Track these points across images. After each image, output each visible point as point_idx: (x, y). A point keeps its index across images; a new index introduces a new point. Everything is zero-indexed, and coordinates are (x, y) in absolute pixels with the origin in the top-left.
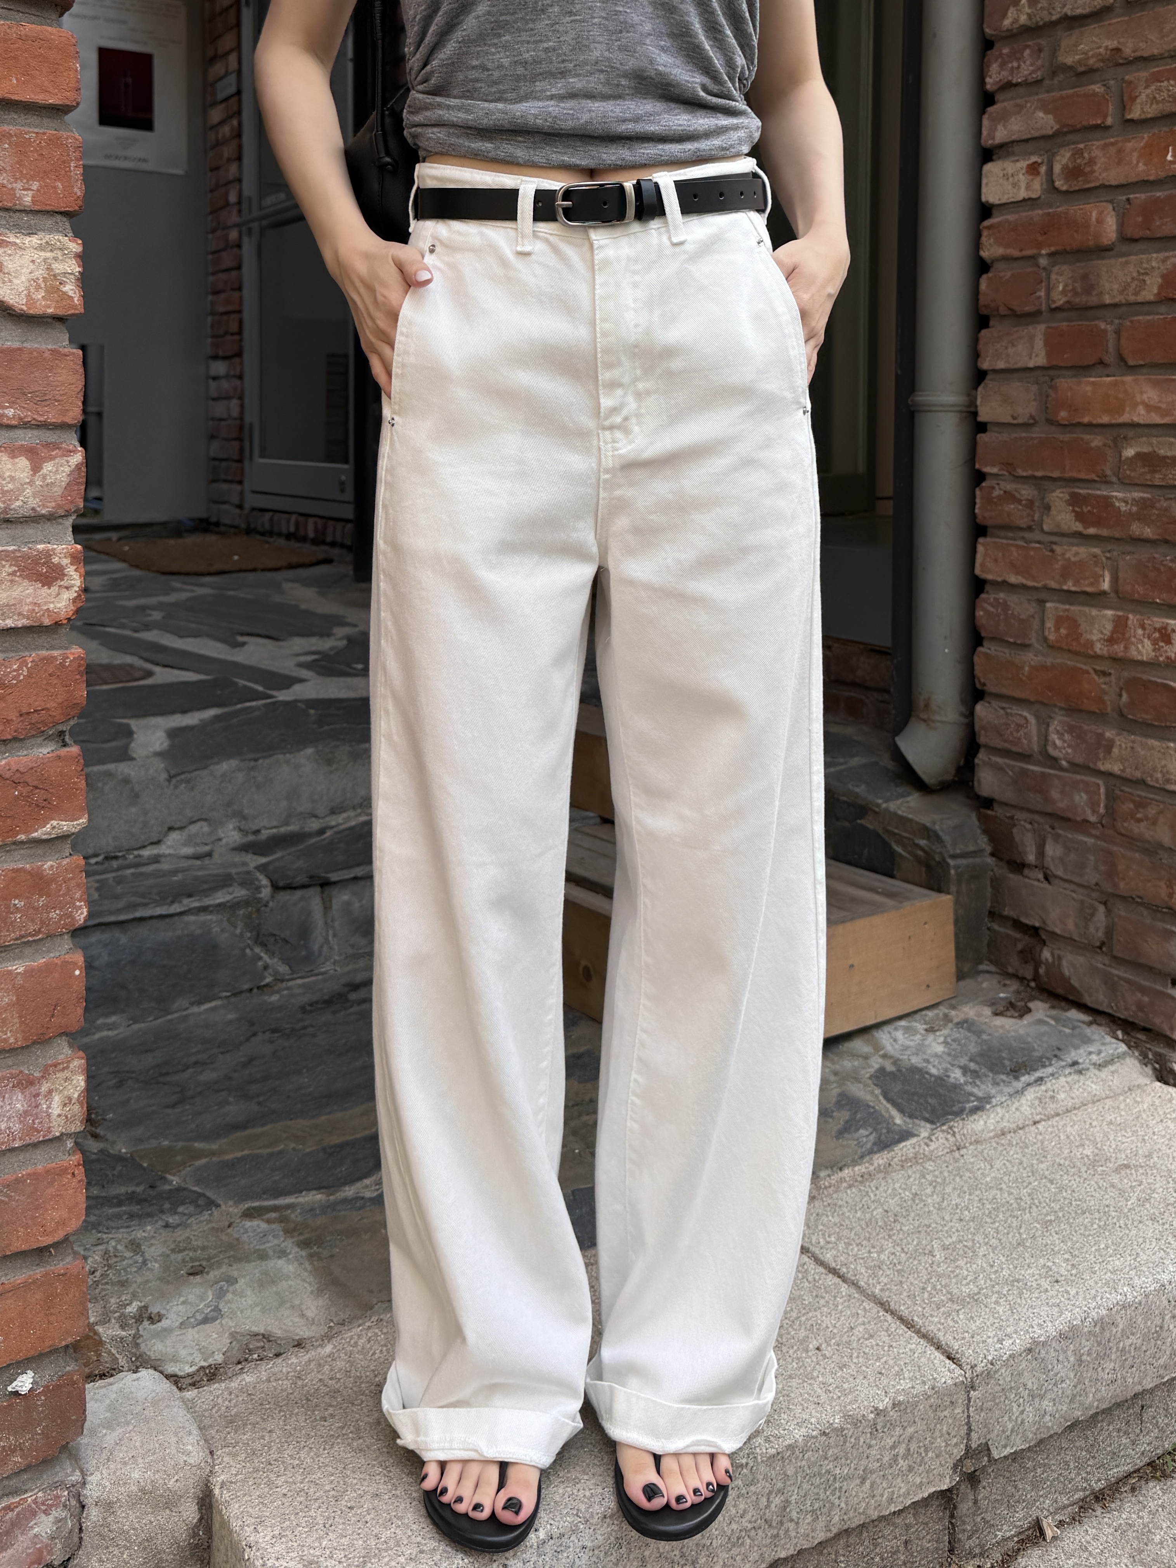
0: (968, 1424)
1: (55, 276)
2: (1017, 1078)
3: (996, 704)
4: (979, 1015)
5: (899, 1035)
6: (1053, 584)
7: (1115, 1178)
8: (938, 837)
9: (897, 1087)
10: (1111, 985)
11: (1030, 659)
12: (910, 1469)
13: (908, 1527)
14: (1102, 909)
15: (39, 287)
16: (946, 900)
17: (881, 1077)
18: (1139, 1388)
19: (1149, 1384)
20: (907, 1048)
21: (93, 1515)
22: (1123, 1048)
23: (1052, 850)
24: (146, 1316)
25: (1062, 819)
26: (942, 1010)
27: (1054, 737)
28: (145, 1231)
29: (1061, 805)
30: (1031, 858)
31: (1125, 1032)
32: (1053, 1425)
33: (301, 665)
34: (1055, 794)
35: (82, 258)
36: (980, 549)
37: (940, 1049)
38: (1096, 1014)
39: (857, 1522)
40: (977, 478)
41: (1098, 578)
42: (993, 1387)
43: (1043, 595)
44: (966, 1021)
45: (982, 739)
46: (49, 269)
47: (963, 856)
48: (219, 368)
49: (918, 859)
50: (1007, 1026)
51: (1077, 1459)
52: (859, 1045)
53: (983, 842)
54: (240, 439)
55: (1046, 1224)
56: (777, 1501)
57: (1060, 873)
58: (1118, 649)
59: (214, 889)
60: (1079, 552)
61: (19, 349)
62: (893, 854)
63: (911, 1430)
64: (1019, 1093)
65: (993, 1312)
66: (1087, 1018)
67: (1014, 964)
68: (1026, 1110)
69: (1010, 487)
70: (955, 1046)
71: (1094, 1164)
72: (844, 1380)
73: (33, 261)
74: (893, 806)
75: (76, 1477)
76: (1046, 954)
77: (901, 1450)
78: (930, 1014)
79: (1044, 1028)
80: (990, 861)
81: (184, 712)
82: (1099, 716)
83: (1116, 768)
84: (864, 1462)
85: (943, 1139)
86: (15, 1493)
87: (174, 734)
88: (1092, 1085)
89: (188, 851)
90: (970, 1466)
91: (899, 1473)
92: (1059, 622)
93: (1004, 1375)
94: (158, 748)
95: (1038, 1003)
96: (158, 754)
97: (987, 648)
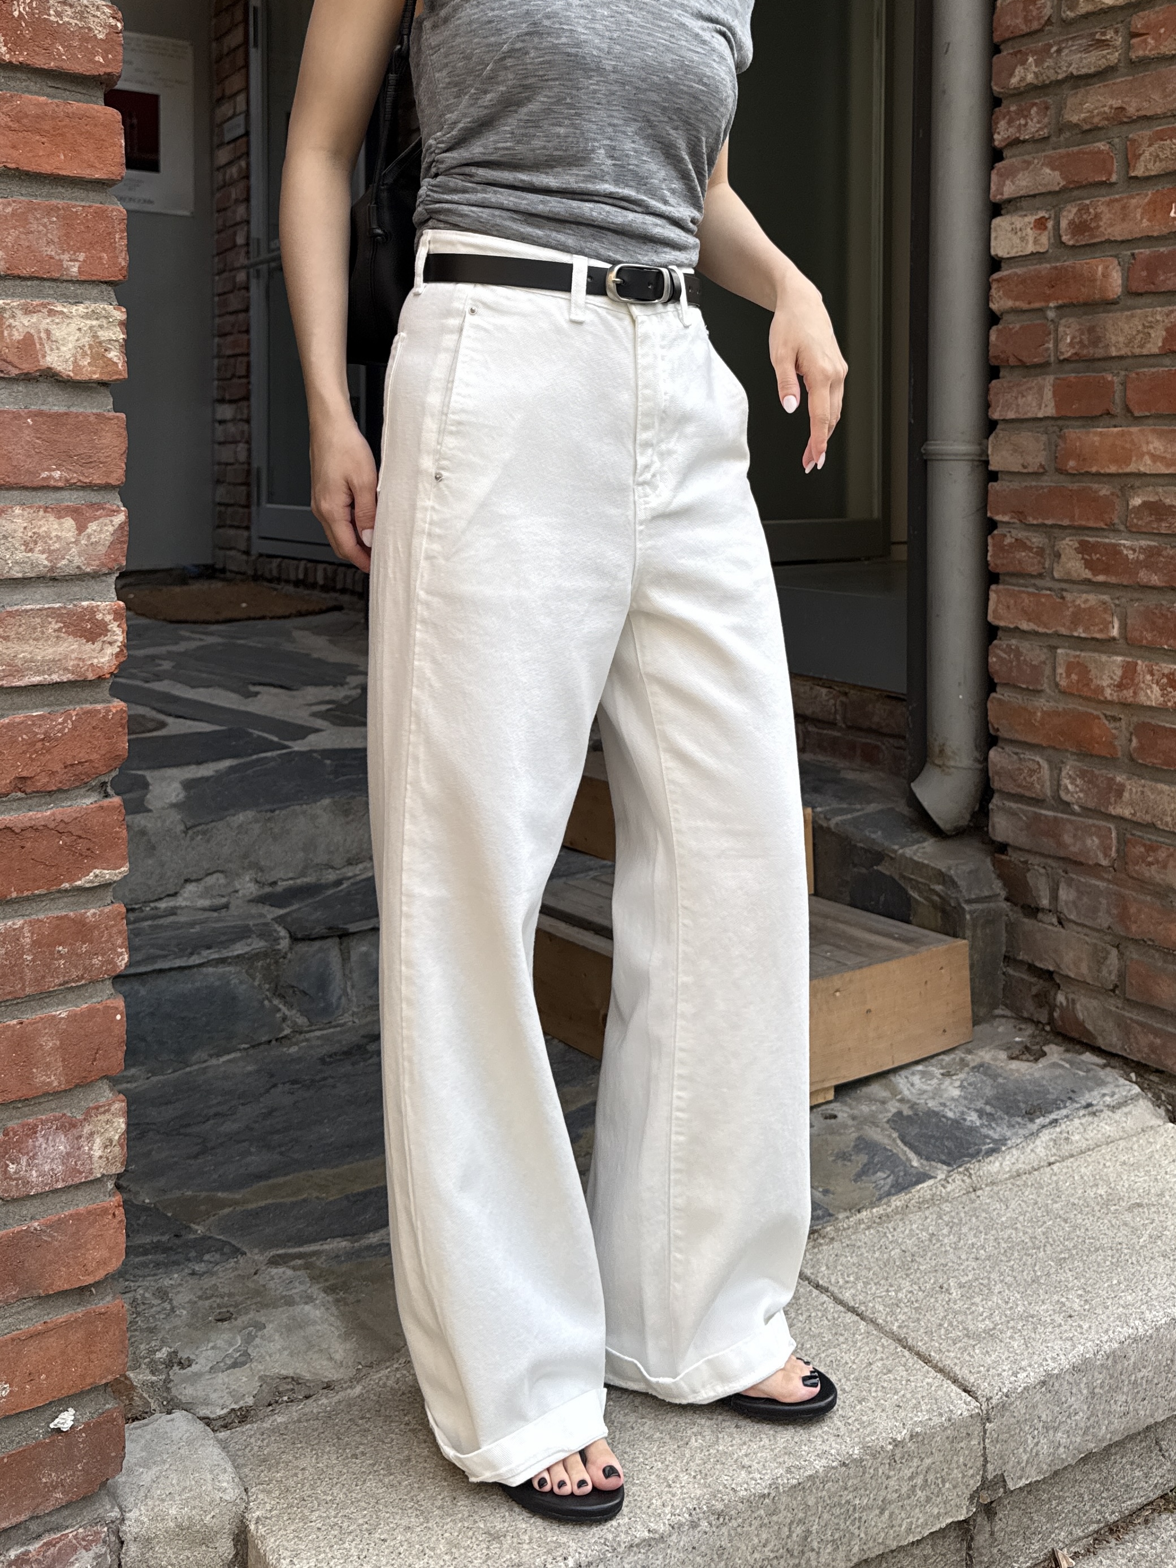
0: (984, 1455)
1: (100, 343)
2: (1032, 1120)
3: (1008, 749)
4: (995, 1059)
5: (916, 1079)
6: (1063, 631)
7: (1128, 1217)
8: (954, 884)
9: (914, 1131)
10: (1124, 1027)
11: (1042, 704)
12: (928, 1500)
13: (926, 1558)
14: (1114, 952)
15: (84, 355)
16: (962, 944)
17: (898, 1121)
18: (1151, 1421)
19: (1160, 1417)
20: (925, 1092)
21: (132, 1550)
22: (1136, 1089)
23: (1065, 894)
24: (176, 1362)
25: (1075, 863)
26: (959, 1054)
27: (1066, 782)
28: (171, 1280)
29: (1072, 849)
30: (1045, 902)
31: (1138, 1075)
32: (1067, 1457)
33: (314, 715)
34: (1067, 839)
35: (127, 326)
36: (993, 596)
37: (956, 1093)
38: (1110, 1057)
39: (877, 1551)
40: (990, 526)
41: (1107, 625)
42: (1007, 1419)
43: (1054, 642)
44: (981, 1065)
45: (996, 785)
46: (95, 336)
47: (977, 901)
48: (226, 411)
49: (934, 905)
50: (1022, 1068)
51: (1091, 1492)
52: (875, 1089)
53: (998, 887)
54: (247, 484)
55: (1060, 1262)
56: (799, 1530)
57: (1072, 917)
58: (1128, 694)
59: (232, 941)
60: (1090, 599)
61: (66, 414)
62: (909, 898)
63: (928, 1461)
64: (1035, 1134)
65: (1008, 1347)
66: (1101, 1061)
67: (1029, 1007)
68: (1041, 1151)
69: (1021, 535)
70: (971, 1089)
71: (1107, 1203)
72: (863, 1413)
73: (79, 329)
74: (908, 852)
75: (114, 1514)
76: (1061, 998)
77: (919, 1480)
78: (947, 1058)
79: (1058, 1072)
80: (1005, 905)
81: (199, 763)
82: (1110, 761)
83: (1127, 812)
84: (883, 1493)
85: (957, 1183)
86: (57, 1529)
87: (188, 785)
88: (1106, 1126)
89: (206, 903)
90: (986, 1498)
91: (919, 1504)
92: (1070, 667)
93: (1019, 1407)
94: (174, 800)
95: (1053, 1047)
96: (173, 806)
97: (1000, 694)
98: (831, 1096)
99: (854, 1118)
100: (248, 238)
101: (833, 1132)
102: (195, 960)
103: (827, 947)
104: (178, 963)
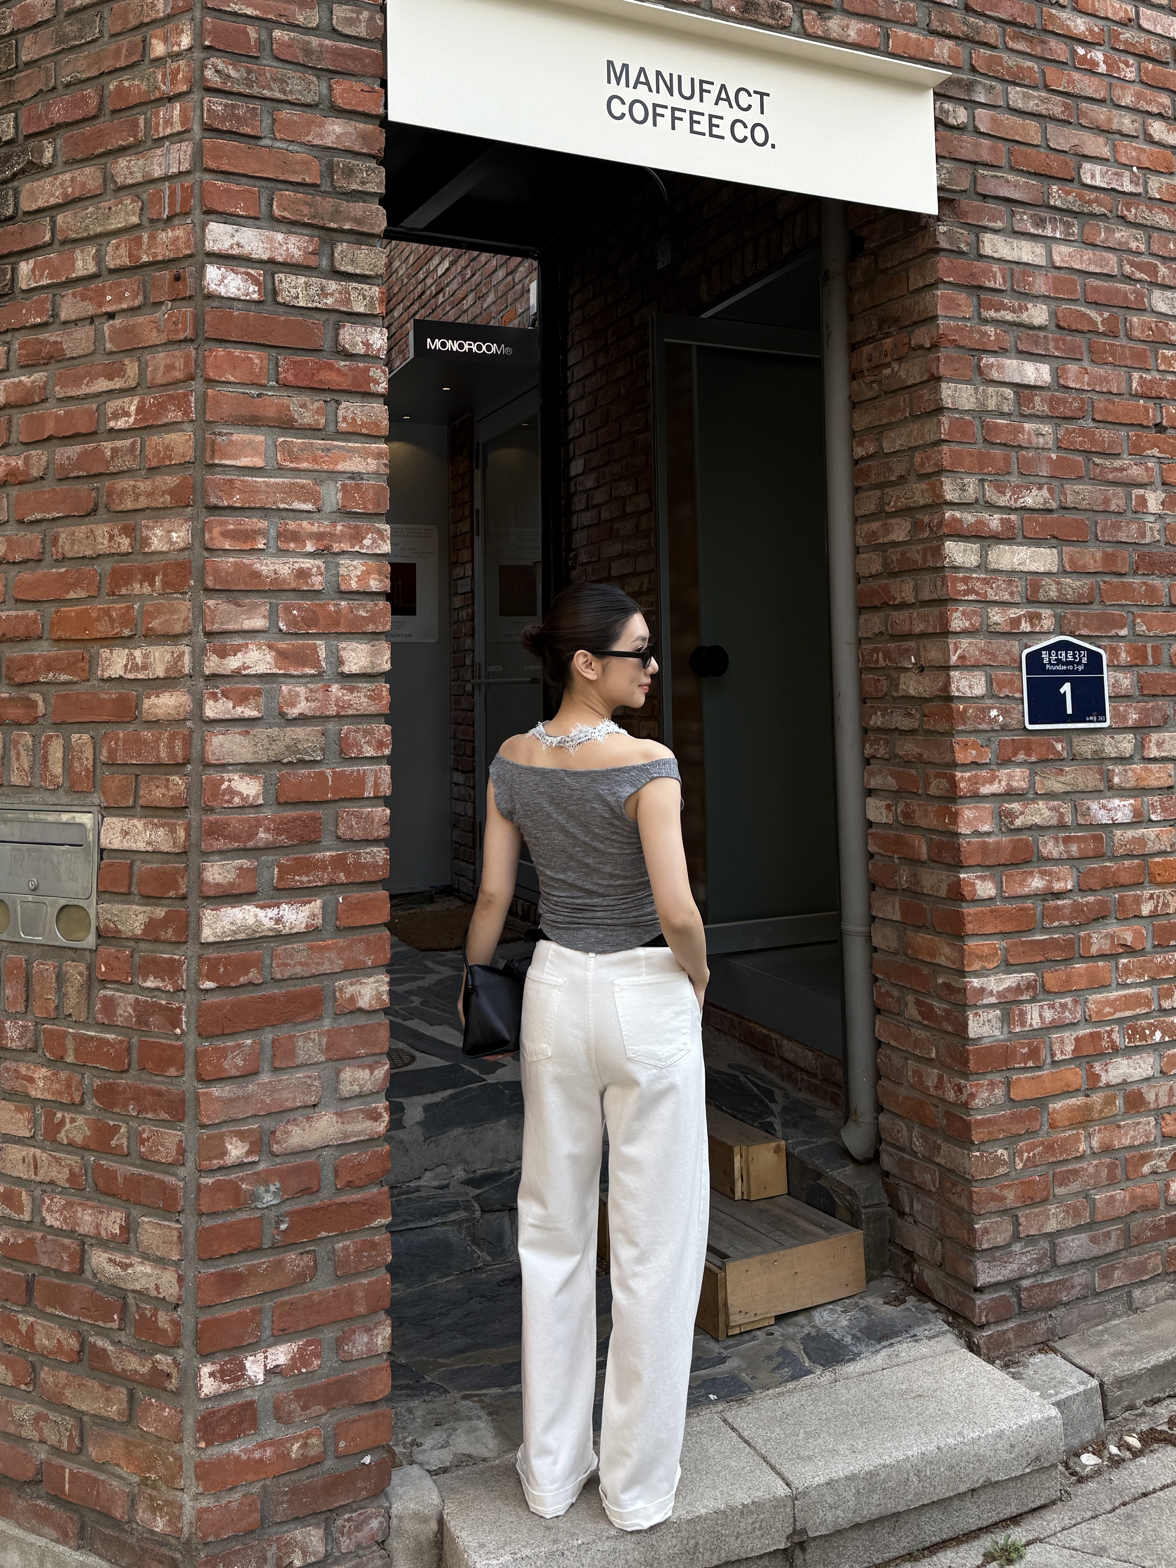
0: (794, 1517)
1: (380, 993)
2: (880, 1343)
3: (889, 1115)
4: (875, 1303)
5: (825, 1314)
6: (911, 1050)
7: (911, 1402)
8: (857, 1195)
9: (813, 1345)
10: (946, 1289)
11: (903, 1092)
12: (762, 1536)
14: (940, 1243)
15: (373, 999)
16: (859, 1232)
17: (807, 1338)
18: (895, 1510)
19: (901, 1508)
20: (828, 1321)
21: (394, 1521)
22: (948, 1328)
23: (917, 1206)
24: (414, 1444)
25: (920, 1188)
26: (856, 1299)
27: (915, 1139)
28: (414, 1403)
29: (918, 1179)
30: (907, 1210)
32: (843, 1524)
34: (916, 1173)
35: (390, 983)
36: (877, 1022)
37: (845, 1323)
38: (941, 1307)
39: (734, 1558)
40: (875, 979)
41: (929, 1052)
42: (807, 1500)
43: (907, 1055)
44: (866, 1307)
45: (883, 1136)
46: (378, 990)
47: (870, 1206)
48: (459, 778)
49: (847, 1208)
50: (889, 1310)
51: (864, 1546)
52: (801, 1319)
53: (884, 1198)
55: (862, 1424)
57: (920, 1220)
58: (940, 1093)
59: (450, 1212)
60: (922, 1034)
62: (834, 1202)
63: (762, 1516)
64: (878, 1351)
65: (816, 1464)
66: (933, 1308)
67: (901, 1272)
68: (879, 1361)
69: (888, 988)
70: (855, 1322)
71: (903, 1394)
72: (732, 1490)
73: (373, 988)
74: (834, 1173)
75: (387, 1504)
76: (916, 1268)
77: (757, 1525)
78: (847, 1301)
79: (907, 1313)
80: (888, 1209)
81: (433, 1092)
82: (934, 1130)
83: (943, 1162)
84: (737, 1529)
85: (828, 1376)
86: (363, 1508)
87: (427, 1108)
88: (923, 1348)
89: (436, 1183)
90: (796, 1539)
91: (757, 1537)
92: (915, 1072)
93: (814, 1495)
94: (418, 1119)
95: (912, 1297)
96: (418, 1123)
97: (883, 1082)
98: (772, 1322)
99: (783, 1335)
101: (767, 1343)
102: (429, 1223)
103: (779, 1233)
104: (420, 1225)
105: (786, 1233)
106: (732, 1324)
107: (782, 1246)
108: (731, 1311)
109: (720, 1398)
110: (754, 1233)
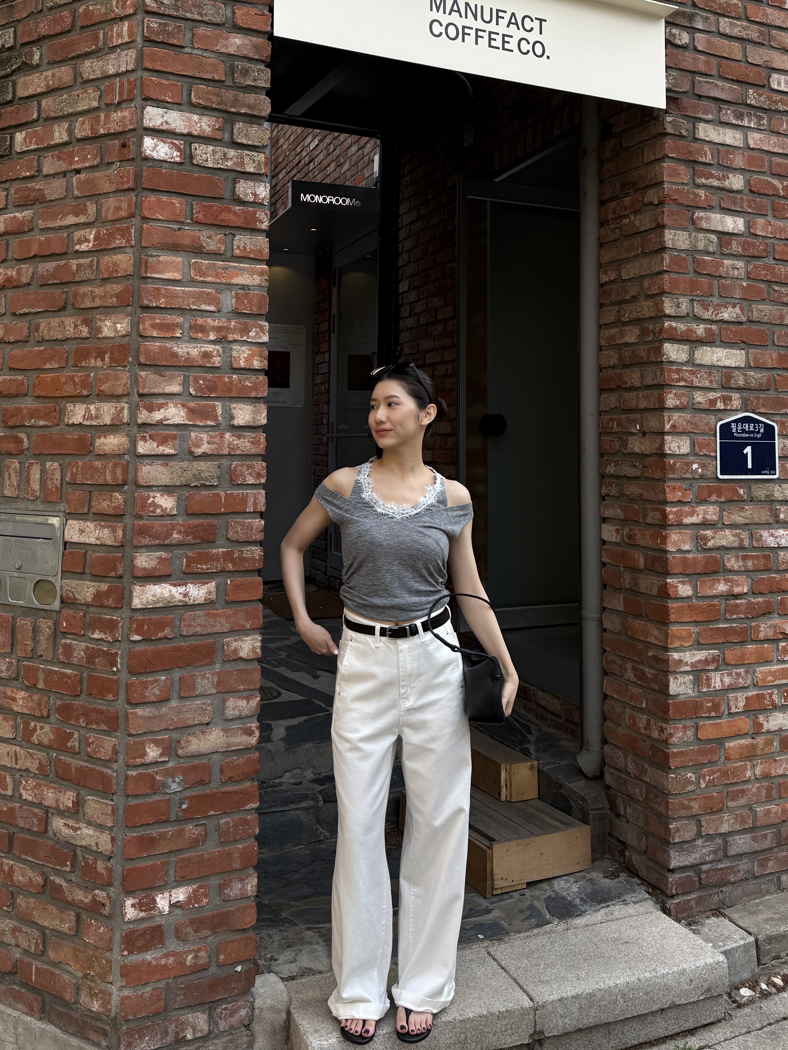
0: (535, 1022)
1: (255, 647)
2: (599, 904)
3: (611, 746)
4: (598, 877)
5: (562, 882)
6: (628, 702)
7: (620, 946)
8: (586, 801)
9: (552, 904)
10: (648, 869)
11: (621, 730)
12: (512, 1034)
14: (644, 837)
15: (250, 651)
16: (588, 827)
17: (548, 899)
18: (607, 1021)
20: (563, 888)
21: (257, 1012)
22: (648, 896)
23: (629, 810)
24: (273, 959)
25: (632, 798)
26: (584, 873)
27: (629, 764)
28: (273, 931)
29: (631, 792)
30: (622, 813)
31: (651, 889)
32: (569, 1028)
34: (629, 787)
35: (262, 641)
36: (605, 681)
37: (576, 890)
38: (644, 881)
40: (604, 651)
41: (641, 703)
42: (545, 1011)
43: (625, 705)
44: (591, 879)
45: (606, 761)
46: (253, 646)
47: (596, 809)
49: (579, 810)
50: (607, 882)
51: (584, 1044)
52: (545, 886)
53: (606, 804)
54: (326, 540)
55: (585, 960)
57: (631, 820)
58: (648, 732)
59: (301, 801)
60: (636, 690)
61: (245, 669)
62: (571, 805)
63: (513, 1020)
64: (598, 910)
65: (551, 987)
66: (639, 881)
67: (617, 856)
68: (599, 917)
69: (614, 658)
70: (582, 889)
71: (615, 940)
72: (492, 1001)
74: (572, 785)
75: (252, 1000)
76: (627, 854)
77: (509, 1027)
78: (578, 874)
79: (621, 885)
80: (609, 812)
81: (292, 718)
82: (643, 758)
83: (648, 780)
84: (495, 1029)
85: (562, 926)
86: (236, 1001)
87: (288, 729)
88: (630, 910)
89: (293, 781)
90: (537, 1037)
91: (509, 1034)
92: (630, 717)
93: (550, 1008)
94: (282, 736)
95: (623, 874)
96: (282, 739)
97: (608, 723)
98: (525, 886)
99: (531, 896)
100: (328, 421)
101: (521, 901)
102: (287, 808)
103: (531, 825)
104: (281, 809)
105: (536, 825)
106: (496, 887)
107: (533, 834)
108: (495, 878)
109: (486, 938)
110: (514, 824)
